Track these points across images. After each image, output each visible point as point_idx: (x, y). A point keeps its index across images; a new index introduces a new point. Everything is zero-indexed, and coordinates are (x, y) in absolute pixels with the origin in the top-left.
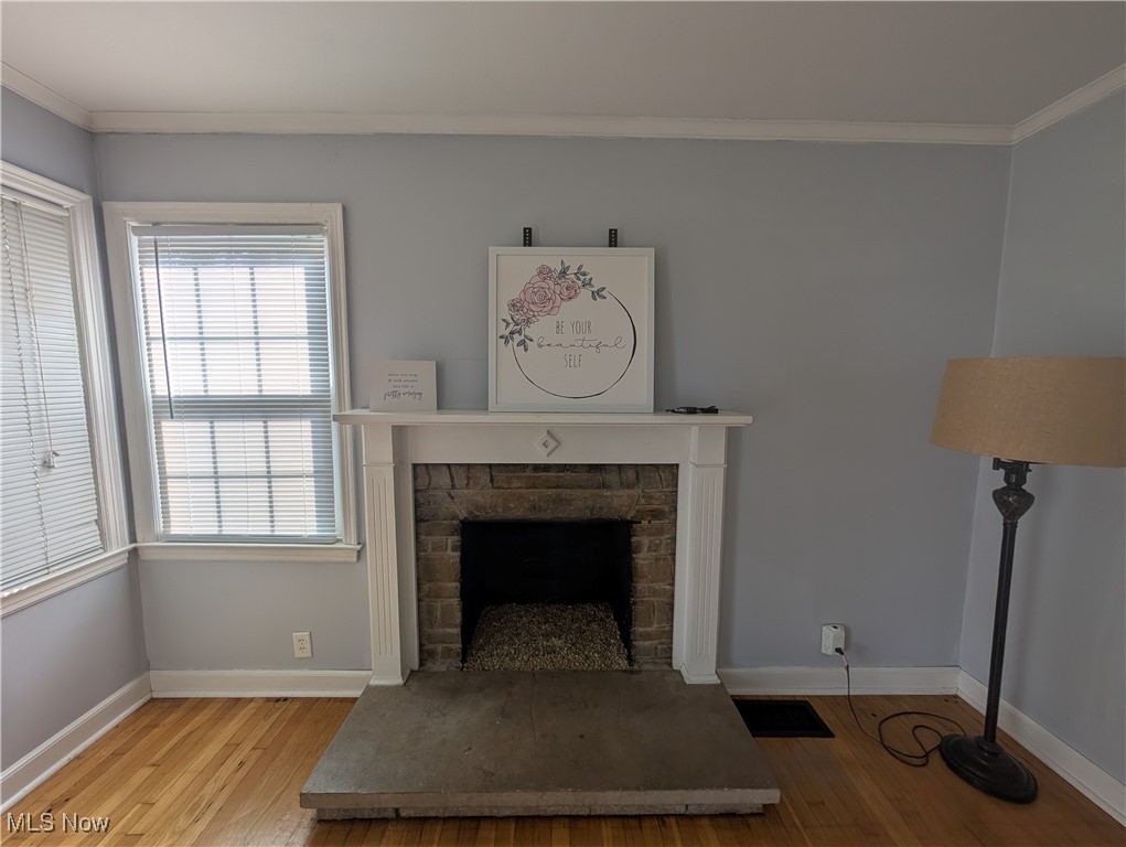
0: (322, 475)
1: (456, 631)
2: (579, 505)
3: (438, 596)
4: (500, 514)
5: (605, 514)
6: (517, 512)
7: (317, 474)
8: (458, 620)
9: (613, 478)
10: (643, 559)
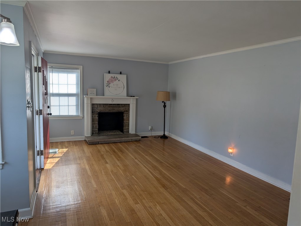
0: (77, 106)
1: (97, 129)
2: (116, 110)
3: (95, 124)
4: (104, 111)
5: (120, 111)
6: (107, 111)
7: (76, 105)
8: (98, 128)
9: (121, 106)
10: (125, 118)
